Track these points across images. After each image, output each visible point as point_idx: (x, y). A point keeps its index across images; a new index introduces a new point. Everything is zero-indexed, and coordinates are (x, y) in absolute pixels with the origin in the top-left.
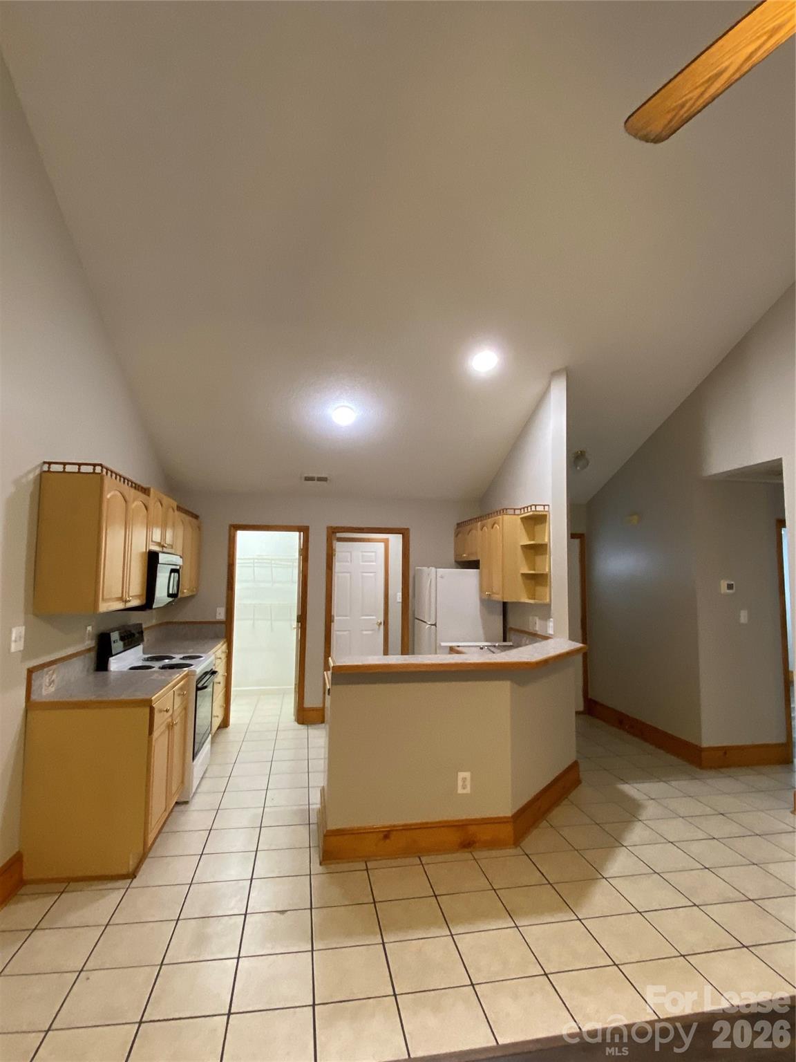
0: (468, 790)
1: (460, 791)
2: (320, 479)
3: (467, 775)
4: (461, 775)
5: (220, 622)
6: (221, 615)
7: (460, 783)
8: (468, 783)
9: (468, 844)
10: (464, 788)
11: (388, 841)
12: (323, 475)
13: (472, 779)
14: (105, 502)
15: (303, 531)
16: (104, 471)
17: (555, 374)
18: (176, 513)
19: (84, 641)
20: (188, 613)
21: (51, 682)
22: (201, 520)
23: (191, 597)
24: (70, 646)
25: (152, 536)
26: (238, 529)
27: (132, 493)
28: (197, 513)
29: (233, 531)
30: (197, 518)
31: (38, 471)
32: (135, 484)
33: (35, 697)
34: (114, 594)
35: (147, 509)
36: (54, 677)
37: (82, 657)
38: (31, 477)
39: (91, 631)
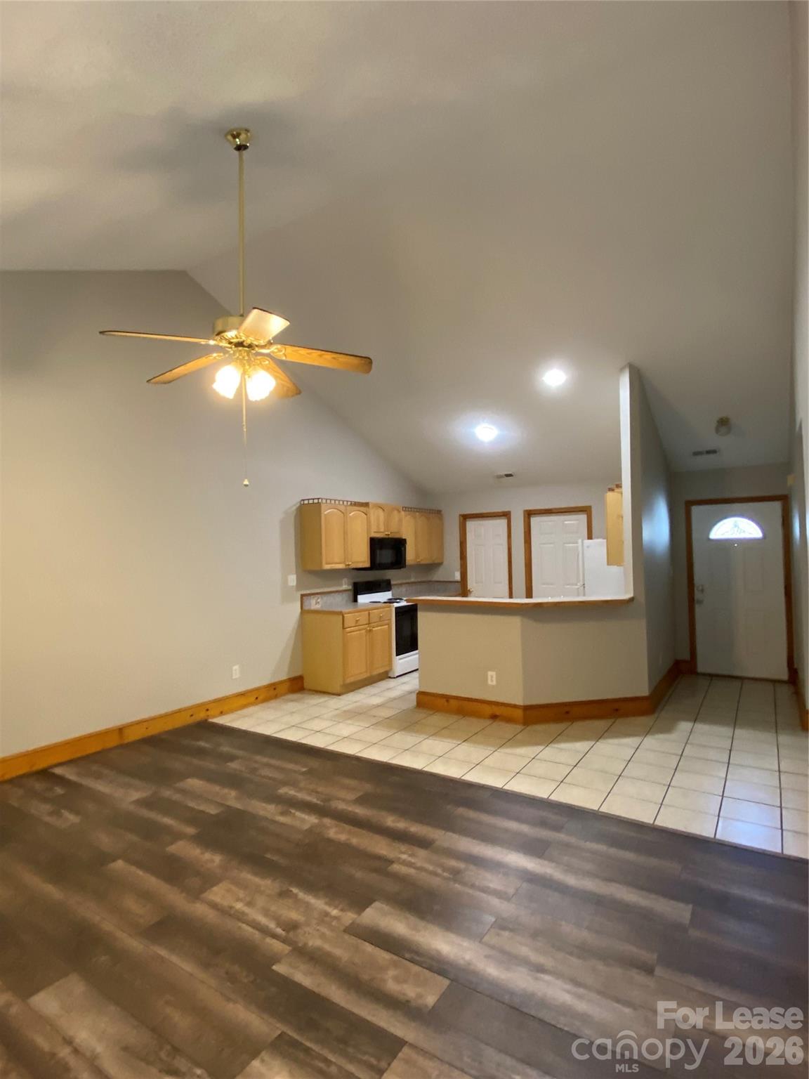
1: (488, 682)
2: (507, 476)
3: (494, 674)
4: (490, 673)
5: (457, 582)
6: (457, 576)
7: (490, 678)
8: (494, 679)
10: (492, 681)
12: (510, 473)
13: (497, 677)
14: (323, 515)
15: (506, 515)
16: (324, 501)
17: (622, 370)
18: (403, 513)
19: (341, 585)
20: (439, 575)
21: (317, 603)
22: (443, 513)
23: (439, 565)
24: (329, 587)
25: (374, 528)
26: (465, 518)
27: (350, 508)
28: (440, 509)
29: (462, 518)
30: (439, 512)
31: (298, 505)
32: (355, 502)
33: (306, 608)
34: (336, 560)
35: (366, 515)
36: (319, 600)
37: (341, 594)
38: (295, 508)
39: (346, 581)
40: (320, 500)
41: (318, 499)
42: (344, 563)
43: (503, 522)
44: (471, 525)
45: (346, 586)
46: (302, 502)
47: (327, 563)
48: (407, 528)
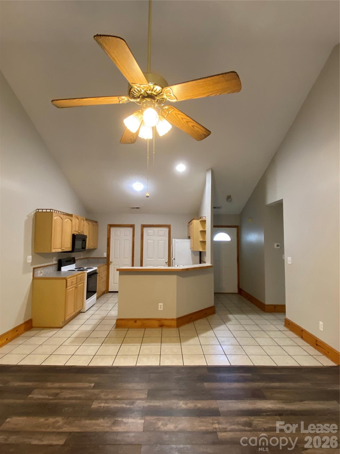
0: (162, 309)
1: (159, 309)
2: (137, 208)
3: (162, 304)
4: (160, 304)
5: (105, 258)
6: (105, 255)
7: (159, 307)
8: (162, 307)
9: (161, 326)
10: (161, 308)
11: (135, 323)
12: (138, 207)
13: (163, 305)
14: (53, 220)
15: (132, 226)
16: (54, 211)
17: (207, 170)
18: (85, 222)
19: (52, 262)
20: (94, 255)
21: (41, 273)
22: (98, 223)
23: (94, 249)
24: (48, 262)
25: (74, 229)
26: (111, 226)
27: (65, 216)
28: (98, 221)
29: (109, 227)
30: (96, 222)
31: (35, 212)
32: (67, 214)
33: (35, 276)
34: (58, 247)
35: (71, 221)
36: (42, 271)
37: (52, 266)
38: (33, 214)
39: (55, 259)
40: (52, 211)
41: (51, 209)
42: (61, 248)
43: (131, 229)
44: (113, 230)
45: (55, 262)
46: (37, 211)
47: (54, 249)
48: (86, 230)
